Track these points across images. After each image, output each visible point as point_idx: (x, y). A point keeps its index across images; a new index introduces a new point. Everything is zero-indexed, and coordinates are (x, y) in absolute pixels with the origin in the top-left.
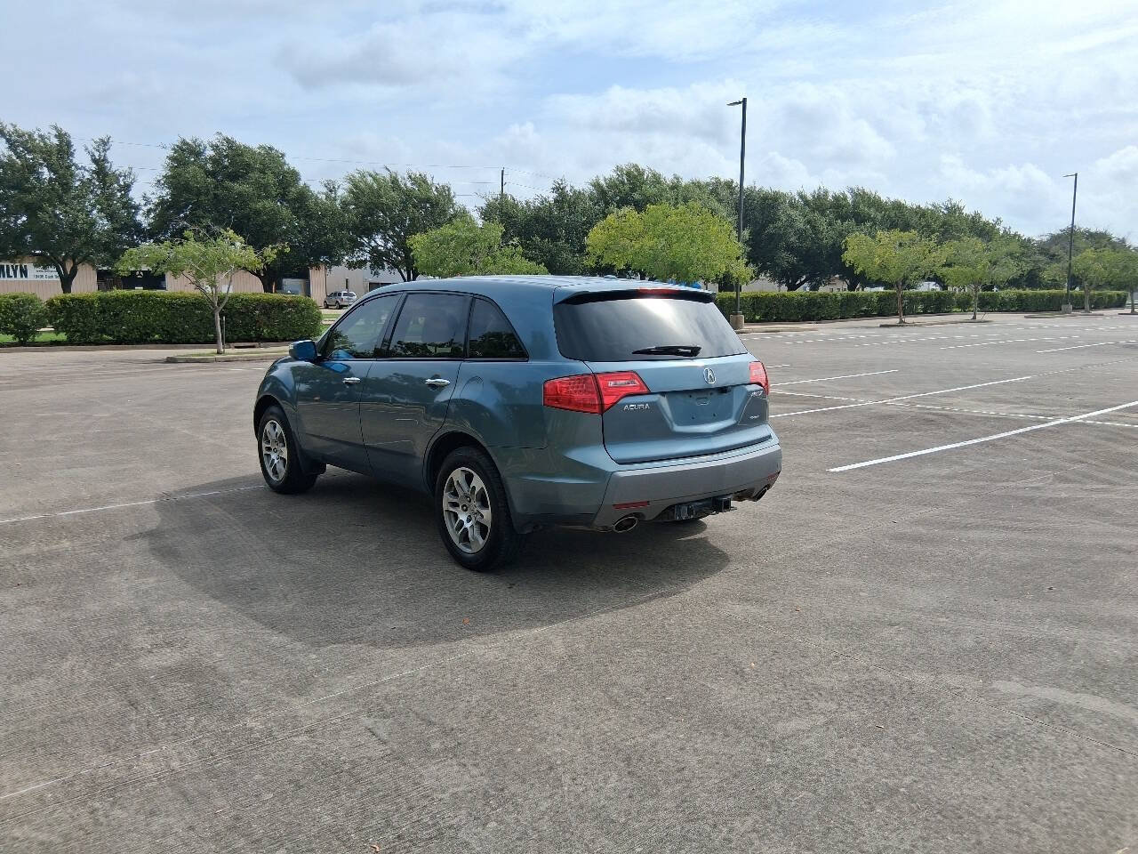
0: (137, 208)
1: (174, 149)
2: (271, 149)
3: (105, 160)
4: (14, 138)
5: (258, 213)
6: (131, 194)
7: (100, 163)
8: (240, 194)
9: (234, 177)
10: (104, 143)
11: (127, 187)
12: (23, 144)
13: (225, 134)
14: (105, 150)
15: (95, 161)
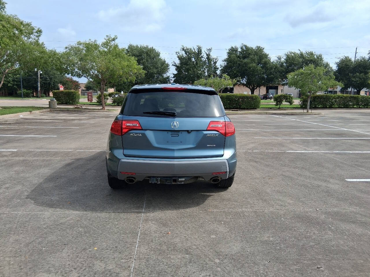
0: (218, 68)
1: (229, 50)
2: (259, 47)
3: (209, 55)
4: (187, 50)
5: (250, 68)
6: (217, 65)
7: (208, 55)
8: (245, 63)
9: (244, 58)
10: (210, 50)
11: (215, 63)
12: (188, 52)
13: (244, 44)
14: (210, 52)
15: (207, 55)
